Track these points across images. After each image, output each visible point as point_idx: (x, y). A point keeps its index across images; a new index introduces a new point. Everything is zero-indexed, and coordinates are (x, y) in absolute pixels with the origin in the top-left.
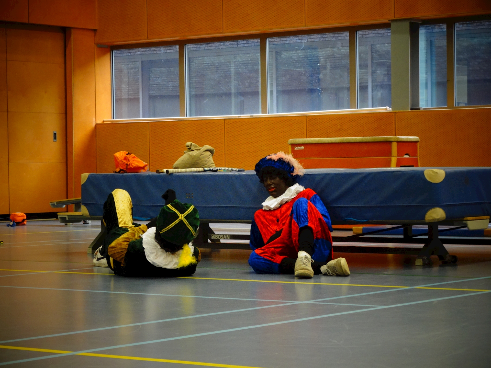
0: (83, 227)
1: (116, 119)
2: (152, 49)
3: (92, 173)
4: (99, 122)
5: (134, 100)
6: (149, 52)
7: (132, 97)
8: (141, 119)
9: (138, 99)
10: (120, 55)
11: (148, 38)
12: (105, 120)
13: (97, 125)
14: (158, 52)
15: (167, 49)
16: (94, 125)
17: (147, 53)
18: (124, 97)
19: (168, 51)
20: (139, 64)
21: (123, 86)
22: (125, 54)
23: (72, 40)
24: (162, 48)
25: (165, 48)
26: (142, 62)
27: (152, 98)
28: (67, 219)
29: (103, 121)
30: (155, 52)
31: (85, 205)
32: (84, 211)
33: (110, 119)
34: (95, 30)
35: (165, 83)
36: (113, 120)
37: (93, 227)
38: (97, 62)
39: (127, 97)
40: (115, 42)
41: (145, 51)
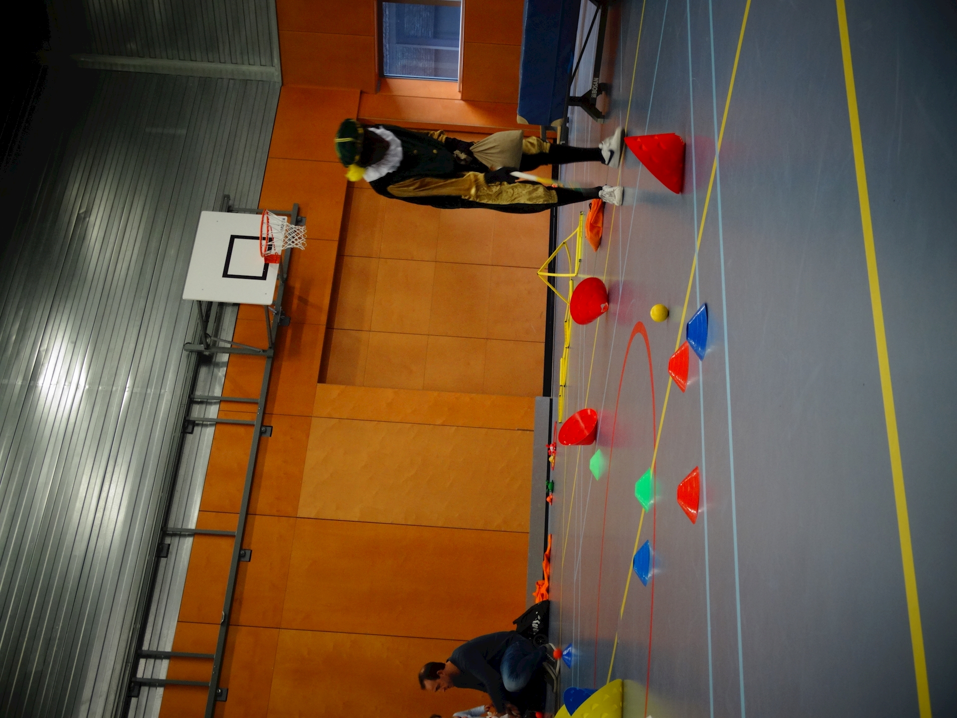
0: (572, 123)
1: (457, 78)
2: (384, 31)
3: (518, 112)
4: (459, 96)
5: (437, 56)
6: (387, 34)
7: (434, 57)
8: (460, 49)
9: (436, 51)
10: (388, 67)
11: (374, 36)
12: (458, 90)
13: (462, 99)
14: (388, 25)
15: (385, 15)
16: (462, 102)
17: (388, 37)
18: (433, 65)
19: (387, 13)
20: (400, 47)
21: (420, 65)
22: (388, 61)
23: (369, 118)
24: (384, 20)
25: (384, 17)
26: (398, 43)
27: (436, 35)
28: (564, 142)
29: (460, 91)
30: (388, 28)
31: (551, 121)
32: (557, 124)
33: (458, 84)
34: (362, 93)
35: (421, 19)
36: (458, 81)
37: (573, 113)
38: (396, 93)
39: (433, 63)
40: (375, 71)
41: (385, 38)
